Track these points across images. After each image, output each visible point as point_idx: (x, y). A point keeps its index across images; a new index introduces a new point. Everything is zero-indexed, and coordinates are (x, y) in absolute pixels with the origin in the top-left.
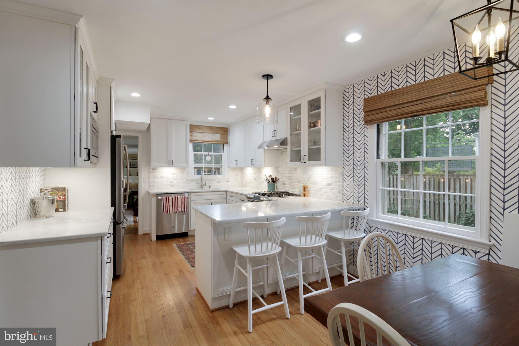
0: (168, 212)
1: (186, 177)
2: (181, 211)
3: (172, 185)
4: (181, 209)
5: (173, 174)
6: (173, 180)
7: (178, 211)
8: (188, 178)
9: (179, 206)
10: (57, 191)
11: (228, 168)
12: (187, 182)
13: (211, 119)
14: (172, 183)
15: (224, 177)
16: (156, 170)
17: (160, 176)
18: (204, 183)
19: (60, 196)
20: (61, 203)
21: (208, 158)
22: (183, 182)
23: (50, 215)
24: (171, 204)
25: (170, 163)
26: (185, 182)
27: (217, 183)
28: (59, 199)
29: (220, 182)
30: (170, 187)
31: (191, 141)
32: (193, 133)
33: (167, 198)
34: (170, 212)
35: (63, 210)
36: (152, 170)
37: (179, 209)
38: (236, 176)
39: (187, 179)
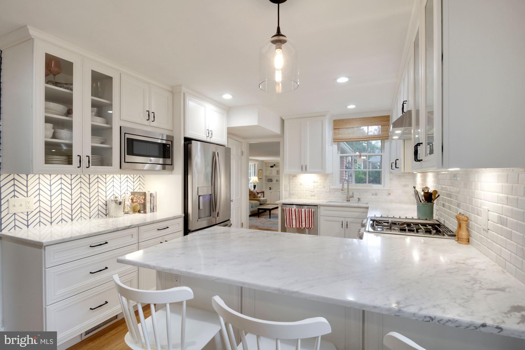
0: (291, 227)
1: (330, 186)
2: (305, 227)
3: (313, 194)
4: (305, 225)
5: (314, 182)
6: (314, 188)
7: (302, 227)
8: (332, 187)
9: (303, 221)
10: (139, 195)
11: (390, 174)
12: (330, 192)
13: (352, 107)
14: (313, 192)
15: (384, 187)
16: (296, 177)
17: (300, 184)
18: (351, 194)
19: (141, 199)
20: (142, 206)
21: (360, 161)
22: (326, 192)
23: (116, 215)
24: (294, 217)
25: (304, 169)
26: (328, 192)
27: (373, 195)
28: (140, 202)
29: (376, 194)
30: (310, 197)
31: (335, 140)
32: (340, 130)
33: (289, 209)
34: (293, 227)
35: (143, 212)
36: (293, 177)
37: (303, 225)
38: (405, 186)
39: (330, 189)
